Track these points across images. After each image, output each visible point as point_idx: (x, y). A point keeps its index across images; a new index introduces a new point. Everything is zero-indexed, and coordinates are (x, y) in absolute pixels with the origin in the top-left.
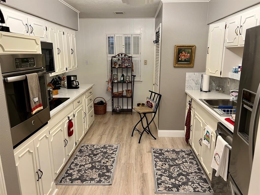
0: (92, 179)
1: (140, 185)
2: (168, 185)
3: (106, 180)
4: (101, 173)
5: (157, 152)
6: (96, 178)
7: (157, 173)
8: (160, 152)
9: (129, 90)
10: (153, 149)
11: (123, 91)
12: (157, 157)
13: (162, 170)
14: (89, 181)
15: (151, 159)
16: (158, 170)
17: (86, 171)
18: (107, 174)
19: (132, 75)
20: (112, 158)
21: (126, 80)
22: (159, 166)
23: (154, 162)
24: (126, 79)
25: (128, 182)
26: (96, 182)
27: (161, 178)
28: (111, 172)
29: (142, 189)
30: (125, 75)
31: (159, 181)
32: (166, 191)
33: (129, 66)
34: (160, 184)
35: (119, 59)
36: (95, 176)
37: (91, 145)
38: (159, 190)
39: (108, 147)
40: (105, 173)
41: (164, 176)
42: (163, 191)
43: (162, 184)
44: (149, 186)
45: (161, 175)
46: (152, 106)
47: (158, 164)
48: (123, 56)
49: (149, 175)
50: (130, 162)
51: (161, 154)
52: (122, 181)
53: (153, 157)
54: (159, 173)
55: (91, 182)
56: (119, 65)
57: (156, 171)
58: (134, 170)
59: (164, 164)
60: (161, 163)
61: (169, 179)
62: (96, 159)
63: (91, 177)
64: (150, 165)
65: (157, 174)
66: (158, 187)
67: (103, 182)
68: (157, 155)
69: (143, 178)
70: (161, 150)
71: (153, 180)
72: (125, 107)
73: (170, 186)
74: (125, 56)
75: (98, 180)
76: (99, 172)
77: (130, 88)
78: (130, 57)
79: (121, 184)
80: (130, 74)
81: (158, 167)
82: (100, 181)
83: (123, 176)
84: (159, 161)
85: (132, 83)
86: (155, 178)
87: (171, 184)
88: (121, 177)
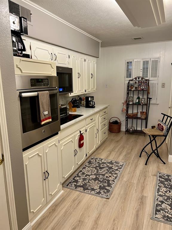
0: (93, 189)
1: (137, 206)
2: (168, 214)
3: (105, 193)
4: (102, 185)
5: (163, 177)
6: (96, 189)
7: (158, 198)
8: (167, 177)
9: (144, 112)
10: (160, 174)
11: (138, 113)
12: (162, 182)
13: (164, 197)
14: (90, 191)
15: (154, 182)
16: (160, 195)
17: (90, 181)
18: (107, 188)
19: (148, 98)
20: (116, 174)
21: (141, 103)
22: (162, 192)
23: (158, 186)
24: (141, 101)
25: (125, 200)
26: (95, 193)
27: (161, 204)
28: (111, 187)
29: (138, 212)
30: (141, 97)
31: (159, 208)
32: (163, 220)
33: (145, 89)
34: (159, 211)
35: (136, 82)
36: (96, 187)
37: (100, 159)
38: (156, 216)
39: (114, 164)
40: (106, 186)
41: (166, 204)
42: (160, 219)
43: (161, 211)
44: (146, 210)
45: (162, 202)
46: (163, 129)
47: (161, 189)
48: (140, 79)
49: (148, 198)
50: (132, 182)
51: (167, 180)
52: (119, 198)
53: (157, 182)
54: (161, 199)
55: (91, 192)
56: (136, 88)
57: (158, 196)
58: (135, 189)
59: (168, 191)
60: (165, 189)
61: (170, 208)
62: (101, 172)
63: (92, 187)
64: (152, 189)
65: (157, 200)
66: (156, 214)
67: (102, 195)
68: (163, 180)
69: (142, 201)
70: (168, 176)
71: (152, 205)
72: (139, 129)
73: (170, 216)
74: (142, 79)
75: (98, 191)
76: (101, 184)
77: (145, 110)
78: (147, 80)
79: (118, 201)
80: (145, 97)
81: (160, 193)
82: (99, 193)
83: (122, 193)
84: (163, 186)
85: (147, 105)
86: (155, 203)
87: (171, 214)
88: (119, 194)
